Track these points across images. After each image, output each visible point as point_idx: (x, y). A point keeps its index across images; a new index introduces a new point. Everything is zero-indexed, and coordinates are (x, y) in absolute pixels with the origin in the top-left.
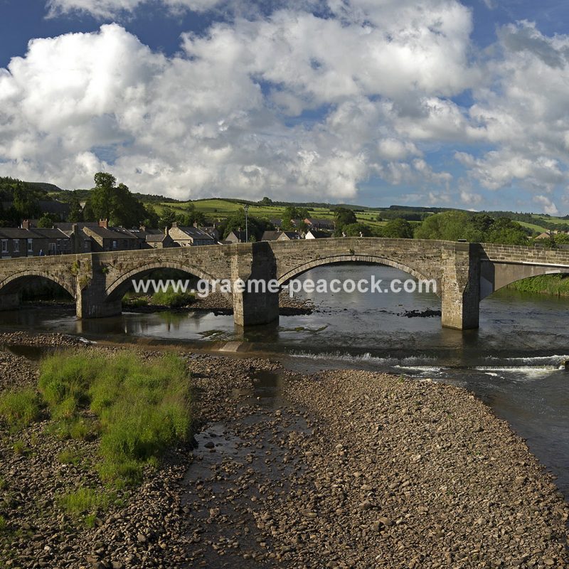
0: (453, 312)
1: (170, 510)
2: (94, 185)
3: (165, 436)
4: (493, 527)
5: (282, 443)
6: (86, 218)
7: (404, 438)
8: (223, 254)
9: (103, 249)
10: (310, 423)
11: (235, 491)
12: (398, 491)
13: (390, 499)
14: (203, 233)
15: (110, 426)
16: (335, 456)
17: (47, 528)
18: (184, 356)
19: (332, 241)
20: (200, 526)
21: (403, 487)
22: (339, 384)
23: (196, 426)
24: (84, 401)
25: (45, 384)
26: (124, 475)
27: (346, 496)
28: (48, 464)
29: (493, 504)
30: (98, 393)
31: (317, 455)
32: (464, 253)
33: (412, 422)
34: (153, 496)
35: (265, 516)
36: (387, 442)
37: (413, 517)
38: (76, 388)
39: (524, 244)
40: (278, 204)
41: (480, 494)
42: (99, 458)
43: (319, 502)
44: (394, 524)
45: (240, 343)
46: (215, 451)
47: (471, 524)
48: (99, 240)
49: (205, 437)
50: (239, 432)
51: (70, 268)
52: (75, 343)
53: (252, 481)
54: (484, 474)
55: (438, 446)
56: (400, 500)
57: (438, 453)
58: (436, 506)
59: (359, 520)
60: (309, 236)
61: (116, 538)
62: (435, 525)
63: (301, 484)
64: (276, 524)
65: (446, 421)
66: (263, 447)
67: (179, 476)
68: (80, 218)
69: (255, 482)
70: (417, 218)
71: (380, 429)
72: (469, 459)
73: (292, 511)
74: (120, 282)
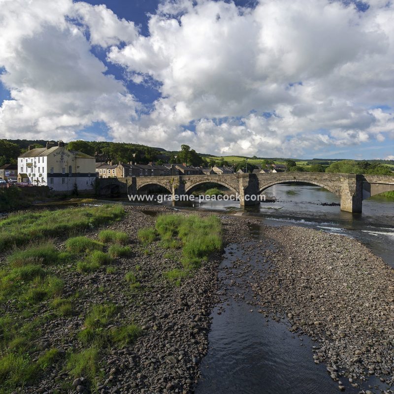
1: (213, 279)
3: (211, 248)
5: (263, 254)
6: (177, 162)
7: (323, 258)
8: (236, 177)
9: (184, 174)
10: (276, 247)
11: (242, 273)
12: (320, 282)
13: (316, 285)
14: (227, 169)
15: (187, 243)
16: (288, 262)
18: (219, 216)
19: (285, 173)
21: (323, 280)
22: (290, 232)
23: (225, 245)
24: (175, 233)
25: (159, 226)
26: (193, 264)
27: (294, 280)
28: (159, 259)
30: (182, 230)
31: (279, 261)
32: (353, 179)
33: (327, 251)
34: (205, 273)
35: (256, 285)
36: (314, 259)
37: (329, 295)
38: (172, 228)
39: (390, 175)
40: (260, 158)
41: (367, 291)
42: (182, 257)
43: (281, 282)
44: (318, 297)
47: (361, 305)
48: (183, 171)
51: (170, 181)
52: (171, 210)
53: (250, 269)
54: (369, 282)
55: (341, 264)
56: (321, 286)
57: (341, 267)
58: (341, 293)
59: (301, 293)
60: (274, 171)
61: (189, 291)
62: (341, 302)
63: (272, 273)
64: (261, 289)
65: (345, 253)
67: (217, 265)
68: (174, 162)
70: (328, 164)
71: (310, 253)
72: (359, 273)
73: (268, 284)
74: (191, 187)
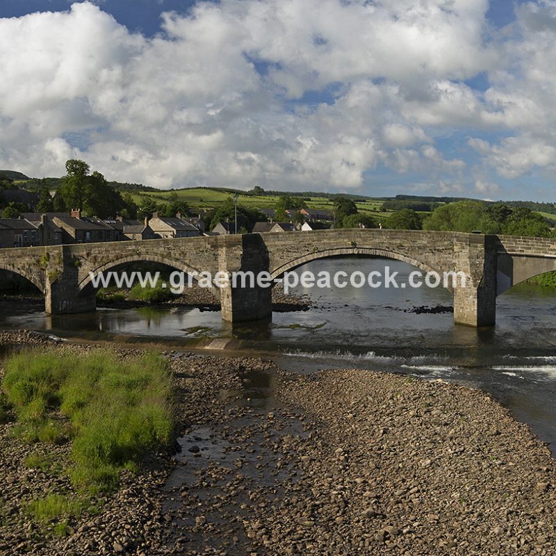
0: (467, 308)
1: (150, 518)
2: (65, 173)
3: (145, 438)
4: (511, 536)
5: (276, 447)
6: (56, 208)
7: (413, 442)
8: (210, 246)
9: (75, 241)
10: (307, 426)
11: (222, 498)
12: (405, 498)
13: (396, 507)
14: (187, 223)
15: (83, 429)
16: (335, 461)
17: (12, 537)
18: (166, 354)
19: (331, 232)
20: (183, 535)
21: (411, 494)
22: (340, 385)
23: (179, 429)
24: (53, 402)
25: (10, 384)
26: (99, 481)
27: (346, 503)
28: (13, 469)
29: (511, 512)
30: (70, 393)
31: (314, 460)
32: (479, 245)
33: (421, 424)
34: (130, 503)
35: (256, 524)
36: (393, 446)
37: (422, 525)
38: (44, 388)
39: (546, 236)
40: (270, 193)
41: (497, 501)
42: (70, 463)
43: (317, 510)
44: (400, 533)
45: (228, 341)
46: (200, 456)
47: (486, 534)
48: (71, 232)
49: (189, 441)
50: (227, 435)
51: (38, 261)
52: (43, 340)
53: (242, 488)
54: (502, 480)
55: (450, 450)
56: (407, 508)
57: (450, 458)
58: (448, 515)
59: (362, 529)
60: (306, 227)
61: (89, 547)
62: (447, 534)
63: (296, 491)
64: (268, 533)
65: (459, 424)
66: (254, 451)
67: (159, 481)
68: (49, 208)
69: (245, 489)
70: (427, 208)
71: (384, 433)
72: (485, 464)
73: (287, 519)
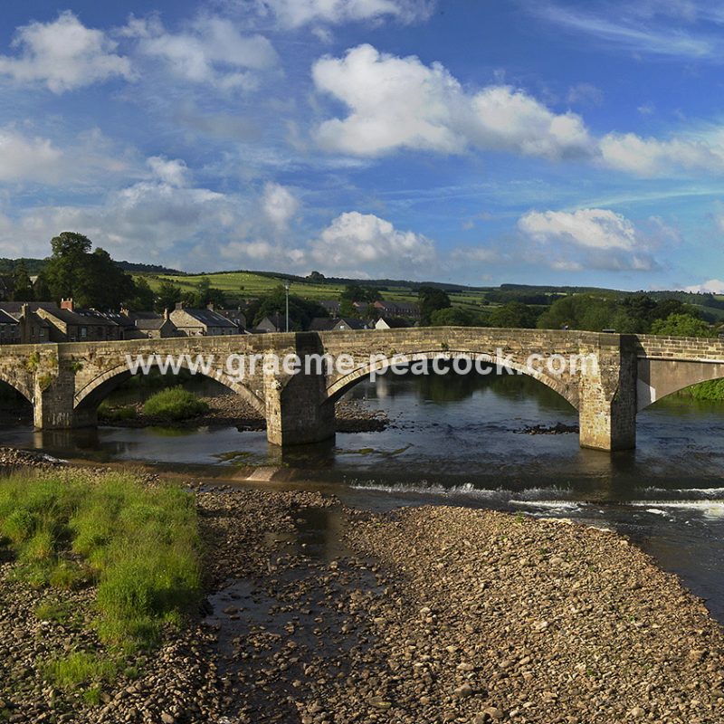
0: (597, 428)
4: (654, 719)
5: (340, 606)
6: (40, 297)
7: (523, 599)
8: (251, 347)
9: (68, 339)
10: (382, 579)
11: (268, 673)
12: (513, 670)
13: (501, 682)
14: (222, 317)
16: (419, 624)
18: (192, 487)
19: (414, 331)
21: (521, 666)
22: (427, 526)
27: (434, 678)
29: (654, 689)
31: (392, 623)
32: (612, 348)
33: (535, 576)
35: (313, 707)
36: (498, 604)
37: (535, 706)
39: (703, 336)
40: (333, 281)
41: (636, 674)
43: (395, 687)
44: (506, 716)
45: (275, 470)
46: (238, 618)
47: (621, 716)
48: (62, 326)
49: (223, 600)
50: (275, 592)
51: (25, 363)
53: (294, 660)
54: (642, 647)
55: (573, 609)
56: (515, 684)
57: (573, 619)
58: (570, 692)
59: (455, 712)
60: (381, 325)
62: (568, 718)
63: (367, 663)
64: (330, 718)
65: (585, 575)
66: (310, 613)
68: (31, 296)
69: (298, 661)
70: (543, 300)
71: (486, 587)
72: (620, 627)
73: (354, 699)
74: (99, 382)
